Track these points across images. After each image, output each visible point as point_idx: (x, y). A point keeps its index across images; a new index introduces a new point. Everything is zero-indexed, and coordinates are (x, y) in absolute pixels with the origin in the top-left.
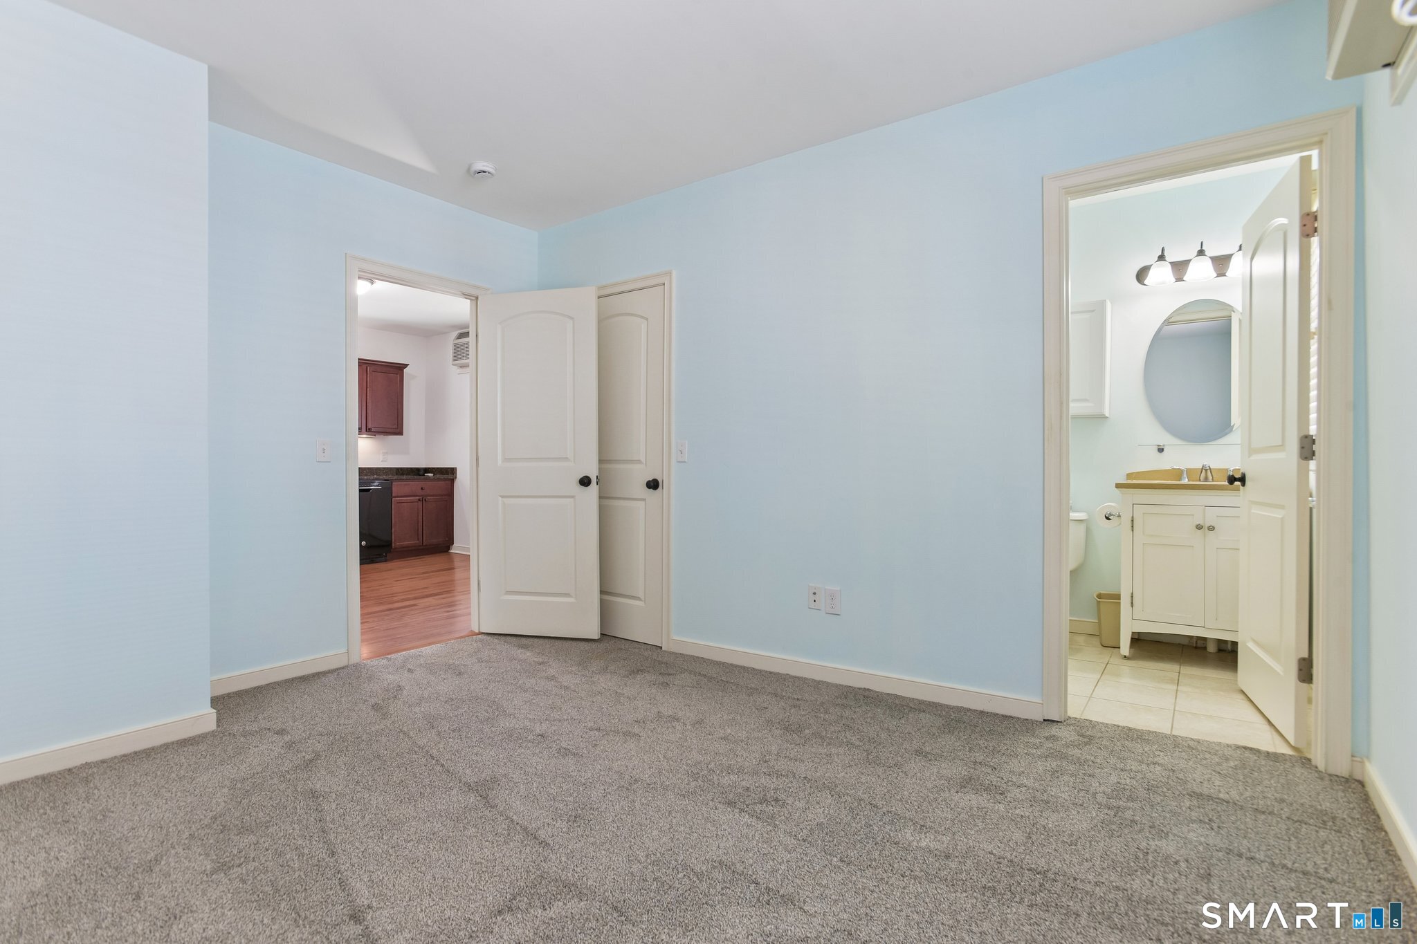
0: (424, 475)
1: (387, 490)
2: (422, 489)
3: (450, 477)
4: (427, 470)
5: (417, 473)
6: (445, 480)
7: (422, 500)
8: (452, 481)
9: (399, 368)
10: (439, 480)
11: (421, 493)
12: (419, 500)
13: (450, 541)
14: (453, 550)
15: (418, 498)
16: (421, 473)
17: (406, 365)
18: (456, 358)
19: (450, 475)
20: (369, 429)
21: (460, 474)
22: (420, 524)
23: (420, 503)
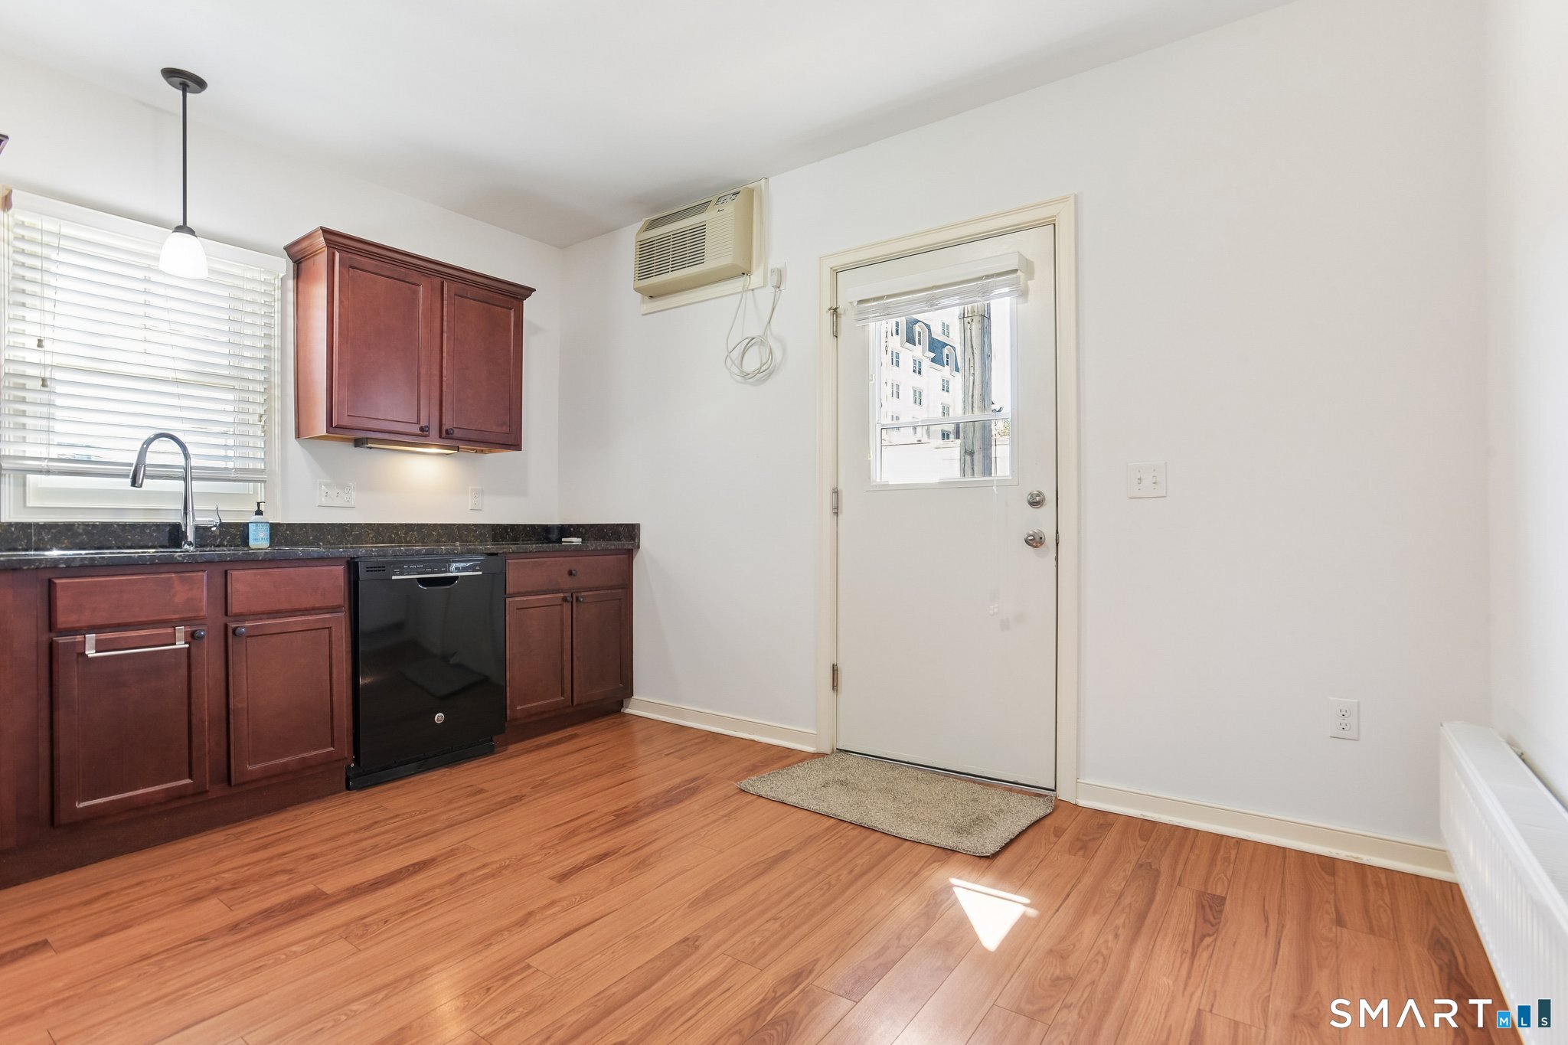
0: (560, 542)
1: (494, 581)
2: (570, 573)
3: (626, 544)
4: (565, 530)
5: (547, 535)
6: (617, 552)
7: (572, 599)
8: (630, 554)
9: (516, 295)
10: (595, 553)
11: (567, 583)
12: (565, 599)
13: (625, 687)
14: (630, 710)
15: (562, 595)
16: (554, 536)
17: (530, 291)
18: (644, 272)
19: (624, 541)
20: (447, 432)
21: (645, 538)
22: (567, 656)
23: (567, 607)
